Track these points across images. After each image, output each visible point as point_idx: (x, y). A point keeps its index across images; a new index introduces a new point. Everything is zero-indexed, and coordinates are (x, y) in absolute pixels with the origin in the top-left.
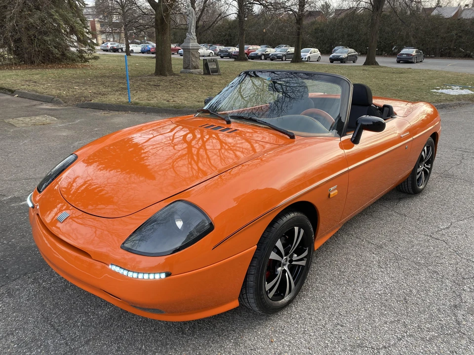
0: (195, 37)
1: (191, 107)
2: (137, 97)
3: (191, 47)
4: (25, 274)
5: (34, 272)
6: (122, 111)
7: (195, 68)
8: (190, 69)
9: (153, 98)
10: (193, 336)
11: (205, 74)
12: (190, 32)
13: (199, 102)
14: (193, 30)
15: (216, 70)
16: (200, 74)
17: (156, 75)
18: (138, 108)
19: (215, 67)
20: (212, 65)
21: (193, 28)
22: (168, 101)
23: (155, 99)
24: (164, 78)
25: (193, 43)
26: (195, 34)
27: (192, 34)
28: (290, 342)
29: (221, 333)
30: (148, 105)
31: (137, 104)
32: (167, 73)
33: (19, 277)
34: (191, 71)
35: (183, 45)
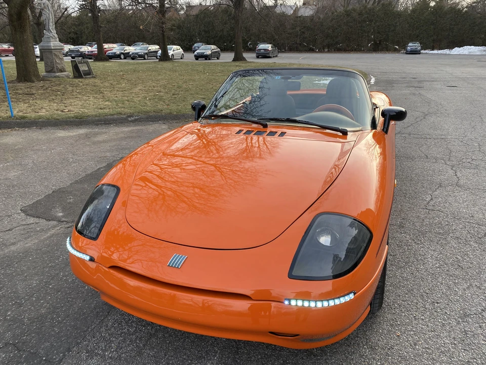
0: (56, 36)
1: (96, 116)
2: (17, 110)
3: (53, 46)
4: (69, 350)
5: (78, 344)
6: (5, 128)
7: (62, 71)
8: (55, 72)
9: (40, 109)
10: (326, 355)
11: (75, 77)
12: (49, 30)
13: (101, 109)
14: (52, 26)
15: (89, 72)
16: (68, 77)
17: (19, 82)
18: (27, 122)
19: (87, 69)
20: (83, 66)
21: (51, 24)
22: (62, 111)
23: (44, 111)
24: (33, 84)
25: (55, 43)
26: (55, 31)
27: (51, 32)
28: (414, 331)
29: (349, 343)
30: (40, 118)
31: (23, 118)
32: (34, 78)
33: (64, 355)
34: (57, 74)
35: (41, 44)
